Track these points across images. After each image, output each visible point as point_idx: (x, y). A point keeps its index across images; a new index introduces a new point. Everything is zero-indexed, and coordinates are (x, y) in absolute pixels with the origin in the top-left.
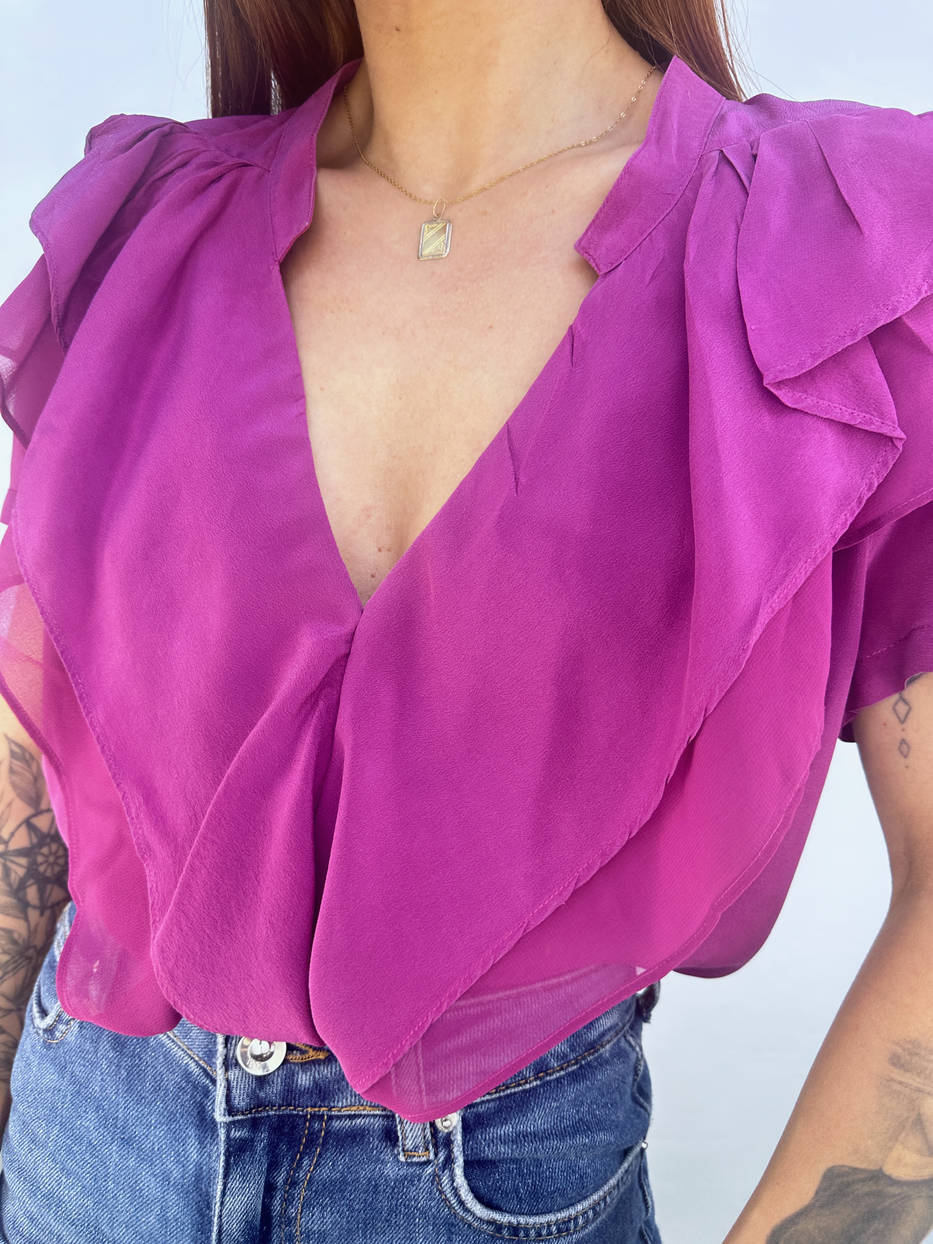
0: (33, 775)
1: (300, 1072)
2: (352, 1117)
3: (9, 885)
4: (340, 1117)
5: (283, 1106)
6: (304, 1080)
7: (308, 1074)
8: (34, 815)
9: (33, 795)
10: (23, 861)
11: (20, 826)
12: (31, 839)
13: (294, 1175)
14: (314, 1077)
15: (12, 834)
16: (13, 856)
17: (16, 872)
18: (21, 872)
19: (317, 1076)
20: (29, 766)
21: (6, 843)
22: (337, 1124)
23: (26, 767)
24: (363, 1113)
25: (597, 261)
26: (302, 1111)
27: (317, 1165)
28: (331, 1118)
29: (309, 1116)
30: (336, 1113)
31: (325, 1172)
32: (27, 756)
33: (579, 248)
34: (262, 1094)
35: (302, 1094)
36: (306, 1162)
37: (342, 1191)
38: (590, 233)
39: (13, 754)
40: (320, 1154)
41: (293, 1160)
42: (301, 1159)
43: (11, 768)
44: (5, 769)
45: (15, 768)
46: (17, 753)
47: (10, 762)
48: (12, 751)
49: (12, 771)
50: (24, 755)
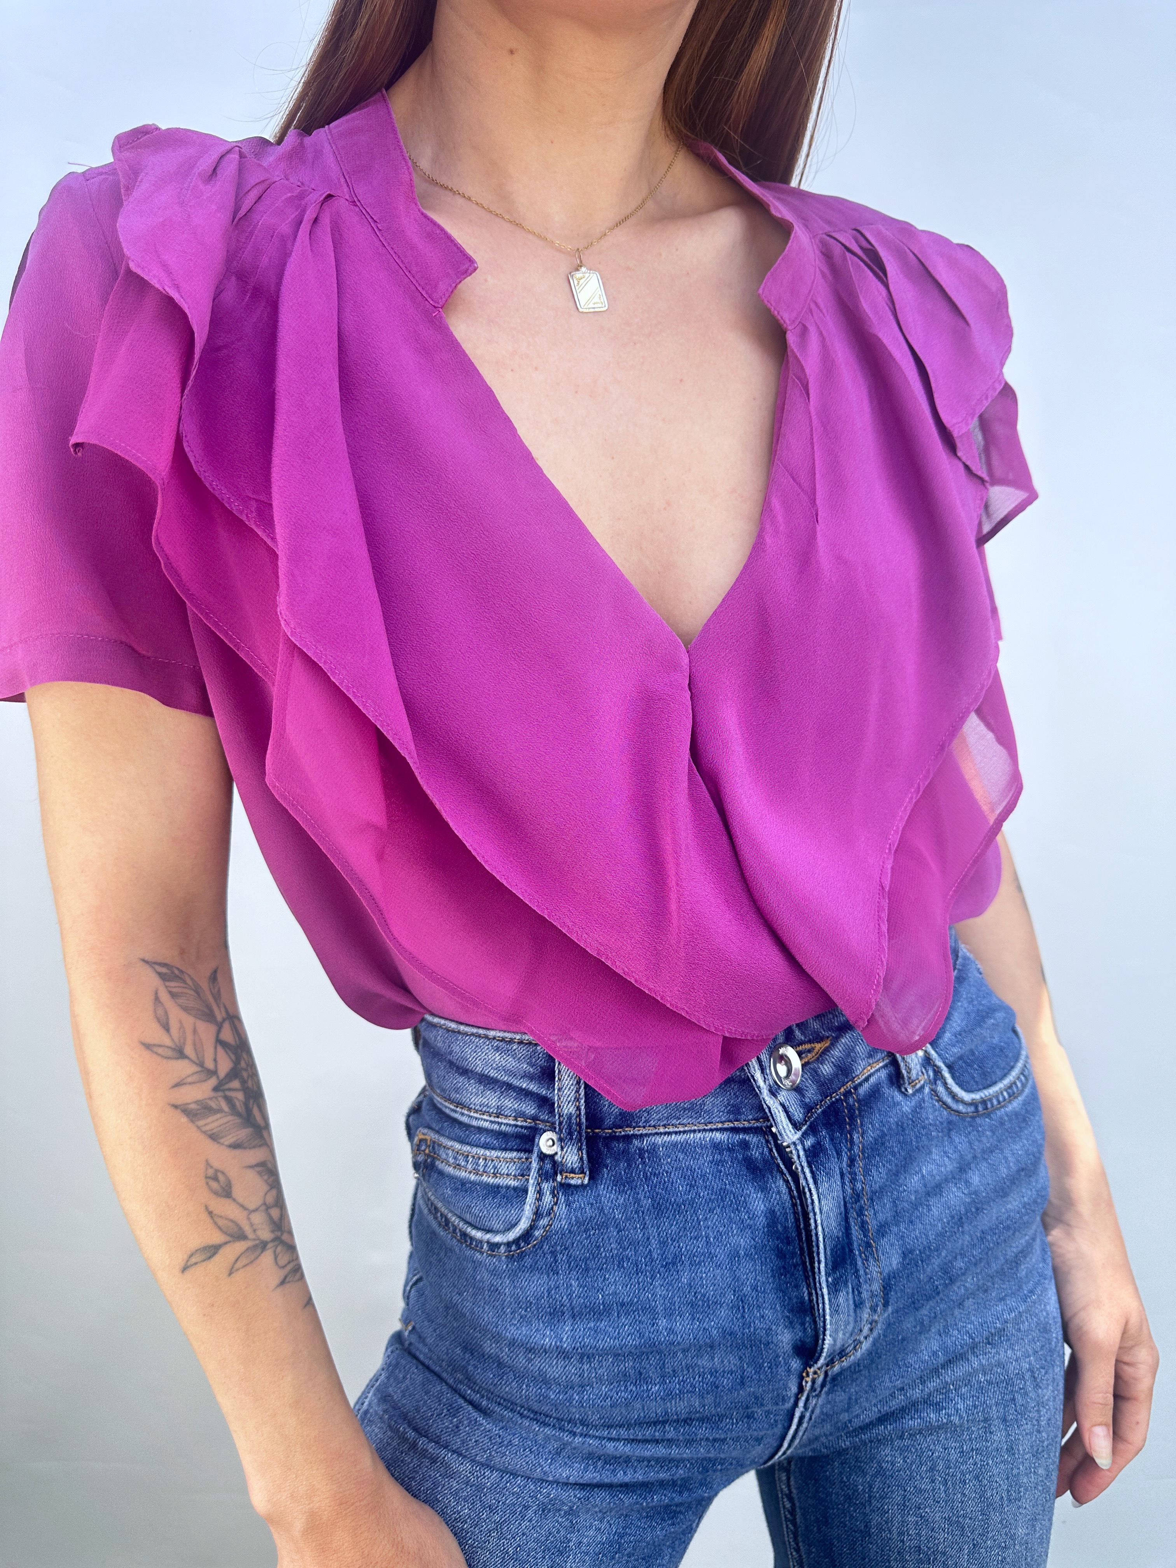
1: (821, 1066)
2: (867, 1079)
3: (240, 1116)
4: (860, 1084)
5: (823, 1100)
6: (826, 1069)
7: (826, 1062)
8: (219, 1031)
9: (206, 1010)
10: (237, 1084)
12: (230, 1058)
13: (851, 1154)
14: (833, 1062)
15: (215, 1061)
16: (227, 1083)
17: (237, 1099)
18: (241, 1096)
19: (833, 1060)
21: (216, 1072)
22: (862, 1091)
24: (872, 1071)
25: (781, 314)
26: (837, 1095)
27: (863, 1133)
28: (856, 1088)
29: (842, 1097)
30: (859, 1081)
31: (871, 1135)
34: (807, 1100)
35: (831, 1081)
36: (855, 1136)
37: (883, 1144)
39: (164, 978)
40: (861, 1123)
41: (846, 1141)
42: (851, 1136)
43: (170, 993)
44: (164, 996)
45: (174, 990)
46: (166, 974)
47: (166, 987)
48: (160, 974)
49: (173, 995)
50: (173, 972)
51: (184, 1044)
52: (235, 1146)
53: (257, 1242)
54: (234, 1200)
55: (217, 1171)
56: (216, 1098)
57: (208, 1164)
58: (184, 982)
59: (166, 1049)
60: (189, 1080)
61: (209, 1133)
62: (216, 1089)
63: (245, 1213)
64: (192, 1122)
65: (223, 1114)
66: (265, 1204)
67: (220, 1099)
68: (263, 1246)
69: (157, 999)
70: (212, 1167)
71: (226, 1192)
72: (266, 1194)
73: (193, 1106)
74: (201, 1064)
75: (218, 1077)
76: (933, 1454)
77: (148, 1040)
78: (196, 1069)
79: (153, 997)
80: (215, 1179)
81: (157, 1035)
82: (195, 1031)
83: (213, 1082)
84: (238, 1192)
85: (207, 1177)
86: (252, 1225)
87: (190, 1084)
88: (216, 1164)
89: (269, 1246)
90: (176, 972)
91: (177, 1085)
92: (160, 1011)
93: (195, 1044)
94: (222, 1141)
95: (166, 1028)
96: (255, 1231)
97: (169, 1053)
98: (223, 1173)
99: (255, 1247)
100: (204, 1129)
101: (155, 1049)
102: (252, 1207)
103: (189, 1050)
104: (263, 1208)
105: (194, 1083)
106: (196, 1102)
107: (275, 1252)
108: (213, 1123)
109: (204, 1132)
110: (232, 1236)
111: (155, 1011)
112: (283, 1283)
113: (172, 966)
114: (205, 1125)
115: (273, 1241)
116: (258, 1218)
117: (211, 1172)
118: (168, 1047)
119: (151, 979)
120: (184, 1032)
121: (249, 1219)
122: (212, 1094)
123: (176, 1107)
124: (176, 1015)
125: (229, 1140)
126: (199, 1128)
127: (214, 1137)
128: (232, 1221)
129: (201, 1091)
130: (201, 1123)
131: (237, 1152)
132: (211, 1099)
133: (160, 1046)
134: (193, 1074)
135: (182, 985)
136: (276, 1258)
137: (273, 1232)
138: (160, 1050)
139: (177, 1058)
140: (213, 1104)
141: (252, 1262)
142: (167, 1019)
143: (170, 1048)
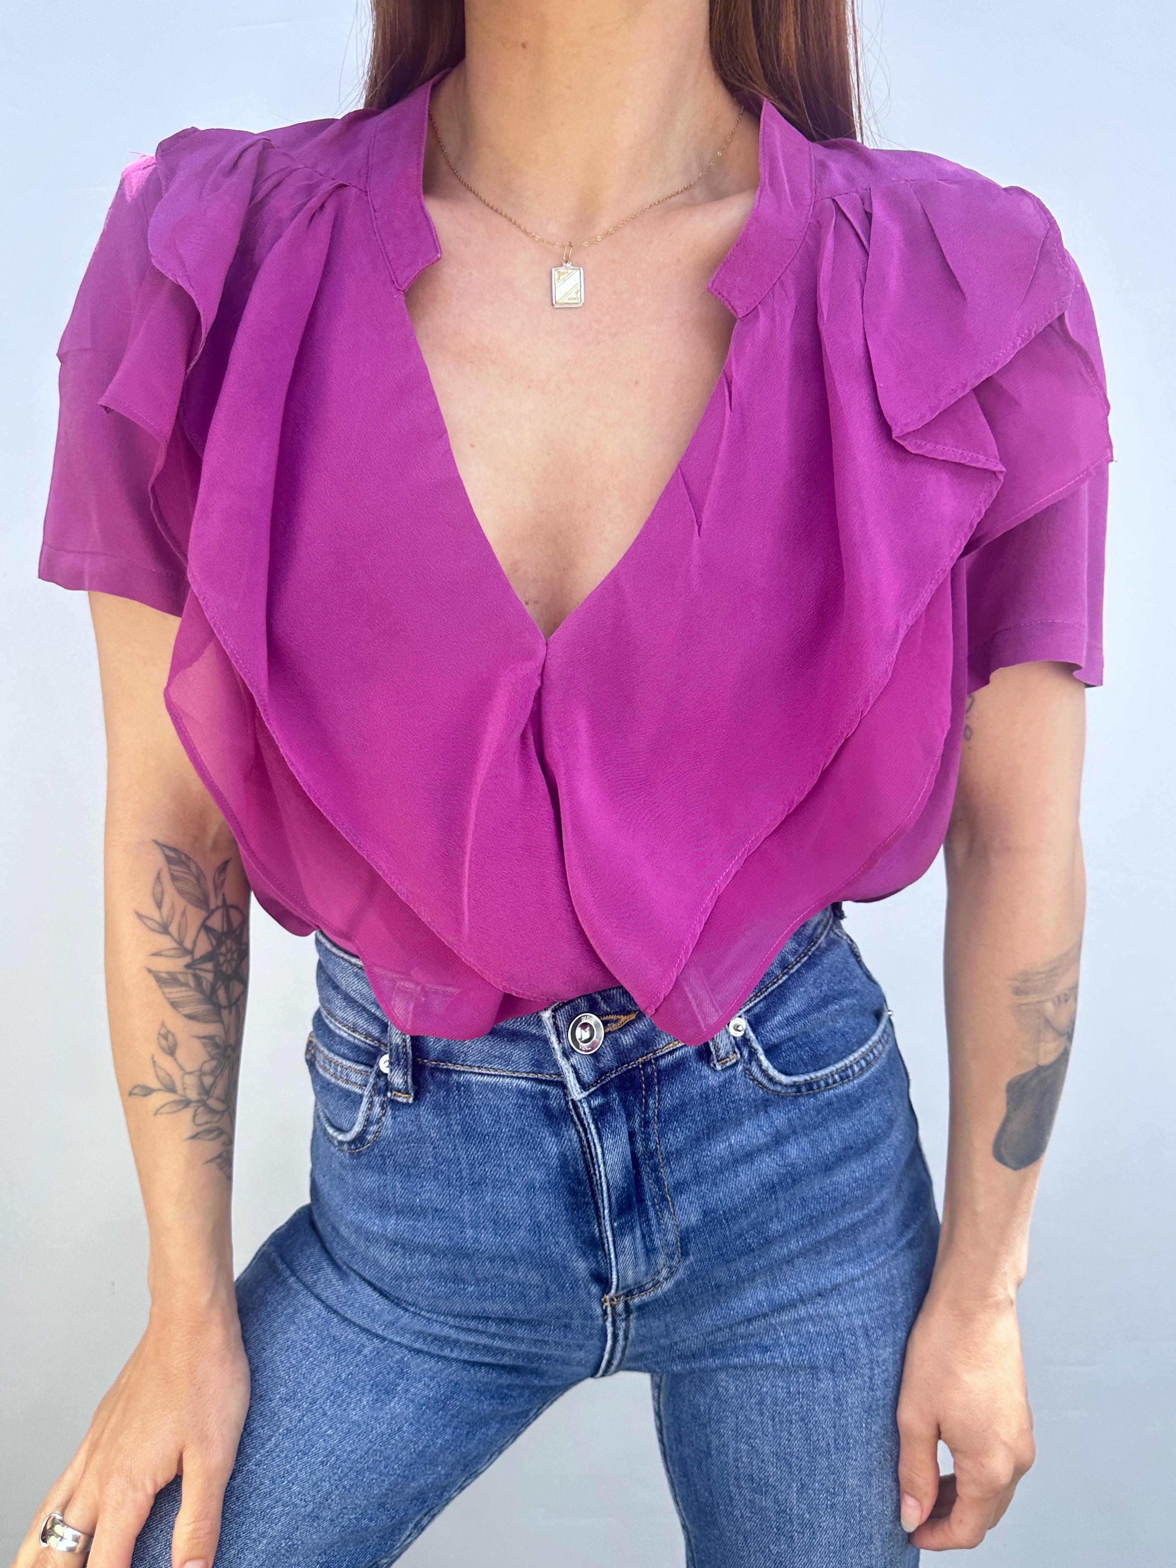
0: (194, 877)
1: (622, 1036)
4: (663, 1057)
5: (619, 1067)
6: (627, 1040)
7: (629, 1034)
8: (208, 918)
9: (201, 897)
10: (209, 966)
11: (199, 932)
12: (210, 941)
13: (645, 1116)
14: (634, 1035)
15: (195, 942)
16: (200, 963)
17: (205, 979)
18: (210, 977)
19: (636, 1033)
21: (191, 952)
22: (663, 1062)
25: (732, 303)
26: (635, 1064)
27: (660, 1100)
28: (657, 1059)
29: (641, 1066)
30: (660, 1054)
31: (667, 1103)
33: (713, 289)
34: (601, 1065)
35: (630, 1050)
36: (651, 1102)
38: (721, 275)
39: (168, 860)
40: (659, 1091)
41: (641, 1105)
42: (646, 1101)
43: (172, 875)
44: (166, 878)
45: (175, 873)
46: (173, 858)
47: (170, 869)
48: (167, 857)
49: (174, 878)
50: (180, 858)
51: (171, 922)
52: (190, 1017)
53: (183, 1098)
54: (175, 1059)
55: (169, 1032)
56: (186, 973)
57: (163, 1025)
58: (189, 868)
59: (154, 923)
60: (167, 953)
61: (172, 1000)
62: (188, 966)
63: (181, 1073)
64: (160, 987)
65: (188, 988)
66: (200, 1070)
67: (189, 975)
68: (187, 1103)
69: (158, 878)
70: (166, 1028)
71: (171, 1051)
72: (204, 1063)
73: (164, 975)
74: (181, 943)
75: (193, 957)
76: (761, 1388)
77: (143, 912)
78: (174, 945)
79: (155, 876)
80: (166, 1038)
81: (150, 910)
82: (184, 914)
83: (187, 959)
84: (180, 1054)
85: (159, 1034)
86: (183, 1084)
87: (166, 956)
88: (170, 1027)
89: (192, 1105)
90: (183, 857)
91: (155, 954)
92: (158, 890)
93: (180, 925)
94: (180, 1009)
95: (159, 905)
96: (184, 1089)
97: (156, 927)
98: (173, 1035)
99: (179, 1102)
100: (168, 996)
101: (146, 920)
102: (188, 1069)
103: (173, 929)
104: (198, 1073)
105: (170, 957)
106: (168, 973)
107: (195, 1111)
108: (177, 993)
109: (168, 999)
110: (165, 1086)
111: (154, 888)
112: (194, 1137)
113: (181, 852)
114: (170, 993)
115: (197, 1101)
116: (190, 1080)
117: (163, 1031)
118: (156, 921)
119: (157, 860)
120: (174, 913)
121: (182, 1077)
122: (184, 970)
123: (150, 971)
124: (171, 895)
125: (187, 1010)
126: (164, 993)
127: (175, 1005)
128: (168, 1074)
129: (176, 965)
130: (167, 990)
131: (191, 1023)
132: (181, 973)
133: (150, 919)
134: (171, 949)
135: (185, 870)
136: (194, 1116)
137: (199, 1094)
138: (149, 922)
139: (161, 933)
140: (181, 978)
141: (174, 1112)
142: (162, 897)
143: (158, 923)
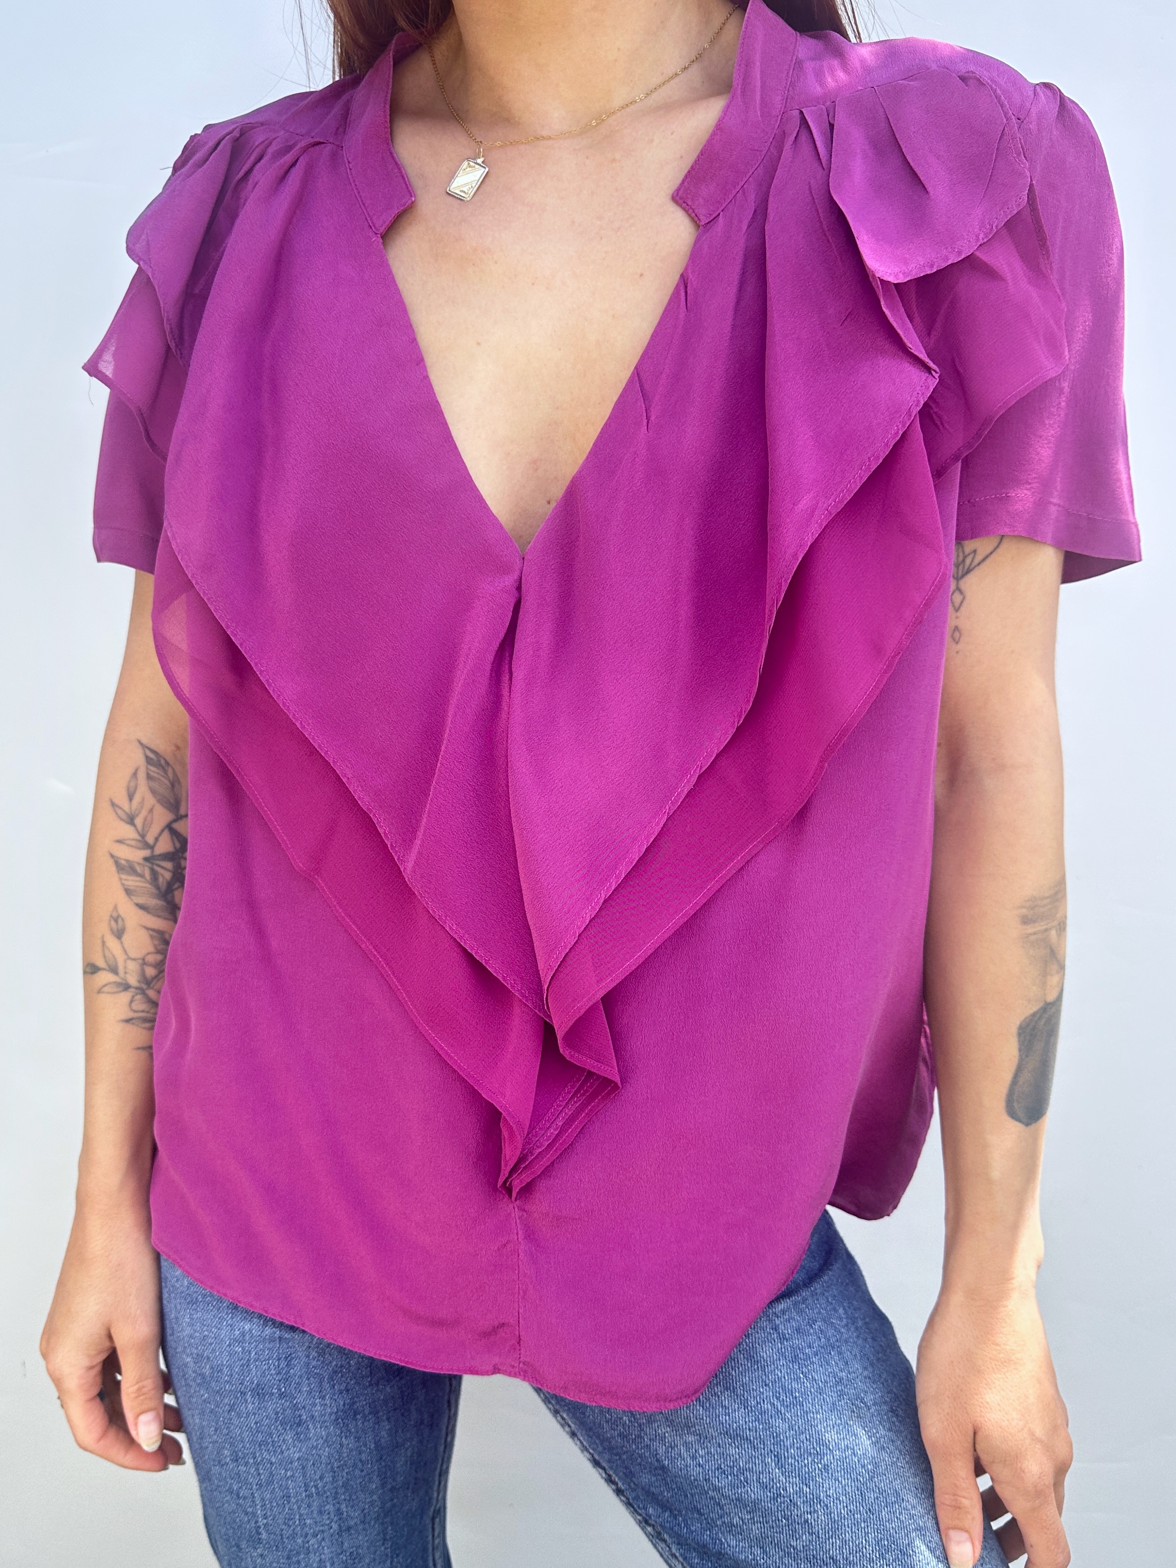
0: (170, 781)
3: (158, 888)
8: (175, 821)
9: (172, 801)
10: (169, 865)
11: (163, 831)
12: (174, 844)
15: (157, 839)
16: (160, 860)
17: (162, 875)
18: (168, 876)
20: (166, 772)
21: (152, 848)
23: (163, 774)
25: (696, 211)
32: (163, 762)
33: (677, 198)
38: (686, 183)
39: (148, 760)
43: (148, 774)
44: (142, 775)
45: (152, 774)
46: (152, 759)
47: (147, 769)
48: (147, 757)
49: (149, 777)
50: (156, 761)
51: (137, 815)
52: (141, 907)
53: (124, 982)
54: (122, 943)
55: (119, 916)
56: (144, 866)
57: (115, 908)
59: (123, 813)
60: (129, 842)
61: (126, 887)
62: (146, 859)
63: (125, 957)
64: (118, 872)
65: (143, 880)
66: (143, 959)
67: (146, 868)
68: (126, 987)
69: (135, 774)
70: (117, 911)
71: (119, 934)
72: (148, 954)
73: (123, 862)
74: (143, 836)
75: (153, 852)
77: (116, 801)
78: (139, 838)
79: (133, 771)
80: (116, 921)
81: (122, 800)
82: (151, 811)
83: (147, 853)
84: (126, 938)
85: (111, 916)
86: (125, 968)
87: (128, 845)
88: (121, 912)
89: (132, 990)
90: (160, 761)
91: (119, 841)
92: (132, 784)
93: (145, 820)
94: (133, 897)
95: (131, 797)
96: (126, 973)
97: (124, 817)
98: (123, 920)
99: (118, 984)
100: (124, 882)
101: (117, 809)
102: (133, 955)
103: (139, 821)
104: (140, 961)
105: (132, 846)
106: (127, 861)
107: (133, 997)
108: (132, 881)
109: (123, 885)
110: (109, 966)
111: (130, 782)
112: (128, 1021)
113: (161, 756)
114: (126, 880)
115: (137, 988)
116: (133, 966)
117: (115, 914)
118: (124, 811)
119: (137, 758)
120: (142, 807)
121: (125, 962)
122: (142, 861)
124: (143, 789)
125: (141, 901)
126: (121, 879)
127: (128, 892)
128: (114, 956)
129: (137, 855)
130: (123, 877)
131: (141, 912)
132: (139, 864)
133: (120, 808)
134: (133, 840)
135: (160, 773)
136: (131, 1001)
137: (139, 982)
138: (119, 812)
139: (128, 823)
140: (139, 869)
141: (113, 993)
142: (135, 791)
143: (127, 814)
